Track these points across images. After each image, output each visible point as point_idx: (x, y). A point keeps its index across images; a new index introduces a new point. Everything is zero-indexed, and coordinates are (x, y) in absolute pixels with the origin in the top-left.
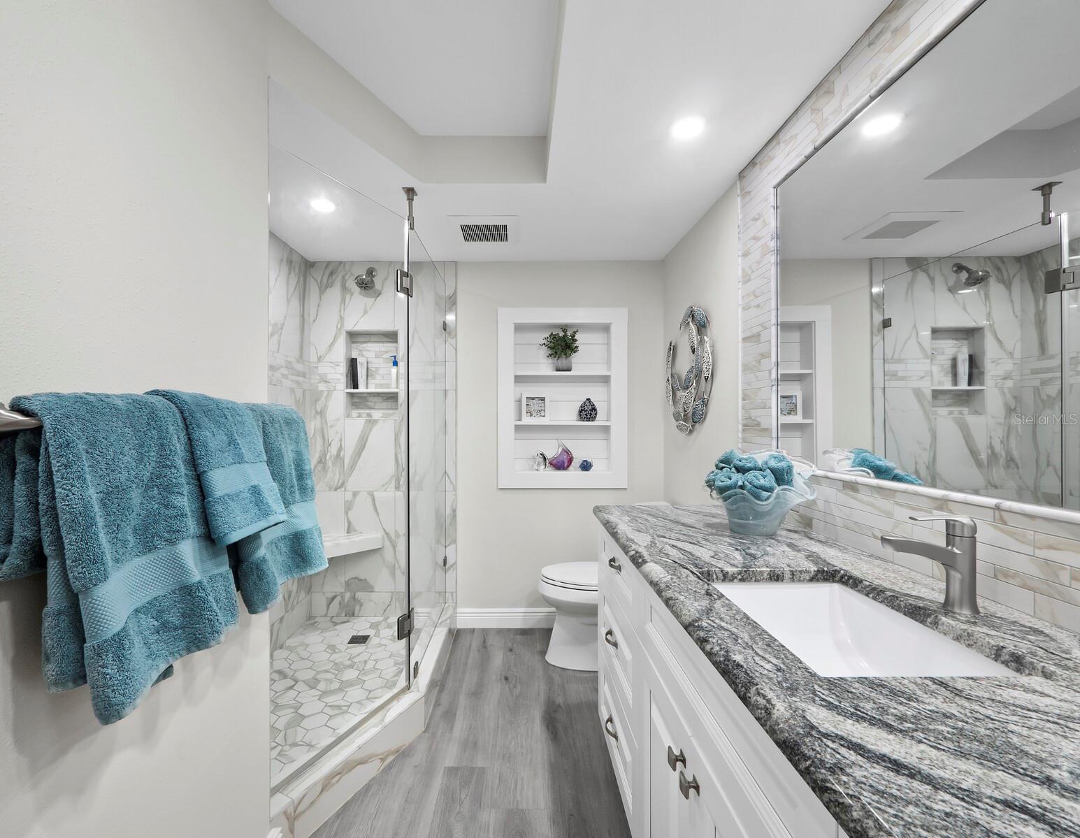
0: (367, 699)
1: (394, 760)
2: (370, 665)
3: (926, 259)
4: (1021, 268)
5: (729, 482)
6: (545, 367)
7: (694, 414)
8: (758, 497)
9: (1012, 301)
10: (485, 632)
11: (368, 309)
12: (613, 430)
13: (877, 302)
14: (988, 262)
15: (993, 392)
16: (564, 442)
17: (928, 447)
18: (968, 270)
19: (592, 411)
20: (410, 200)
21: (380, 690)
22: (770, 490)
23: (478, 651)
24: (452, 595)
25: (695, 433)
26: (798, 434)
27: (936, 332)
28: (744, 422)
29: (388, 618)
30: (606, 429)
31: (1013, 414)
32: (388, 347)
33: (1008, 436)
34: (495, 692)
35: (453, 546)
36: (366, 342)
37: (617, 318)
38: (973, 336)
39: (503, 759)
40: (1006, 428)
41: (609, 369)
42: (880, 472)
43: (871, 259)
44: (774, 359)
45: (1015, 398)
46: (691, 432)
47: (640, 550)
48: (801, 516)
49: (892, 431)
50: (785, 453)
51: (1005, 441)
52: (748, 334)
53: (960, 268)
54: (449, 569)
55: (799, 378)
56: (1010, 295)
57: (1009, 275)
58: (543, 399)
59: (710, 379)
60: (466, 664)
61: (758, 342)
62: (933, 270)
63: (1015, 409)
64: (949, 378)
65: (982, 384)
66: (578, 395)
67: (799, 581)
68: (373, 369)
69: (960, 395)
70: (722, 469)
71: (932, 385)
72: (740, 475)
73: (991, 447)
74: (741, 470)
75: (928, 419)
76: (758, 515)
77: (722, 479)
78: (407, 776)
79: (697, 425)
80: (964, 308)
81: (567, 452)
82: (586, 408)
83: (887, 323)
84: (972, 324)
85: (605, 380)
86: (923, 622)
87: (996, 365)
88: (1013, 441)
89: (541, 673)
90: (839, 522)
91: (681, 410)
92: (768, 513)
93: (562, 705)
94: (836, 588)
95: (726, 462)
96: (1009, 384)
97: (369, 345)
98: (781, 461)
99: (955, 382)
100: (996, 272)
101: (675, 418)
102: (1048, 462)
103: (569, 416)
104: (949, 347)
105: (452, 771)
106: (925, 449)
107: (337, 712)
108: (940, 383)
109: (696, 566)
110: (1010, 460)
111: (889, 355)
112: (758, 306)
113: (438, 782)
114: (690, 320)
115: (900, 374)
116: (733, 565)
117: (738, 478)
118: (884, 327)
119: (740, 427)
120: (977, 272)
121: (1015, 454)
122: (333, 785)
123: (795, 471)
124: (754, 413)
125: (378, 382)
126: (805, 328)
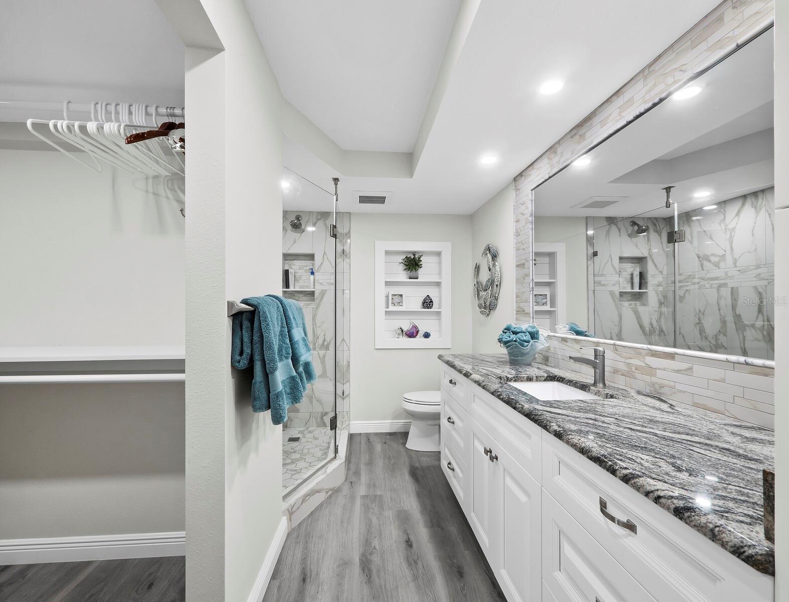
0: (310, 466)
1: (332, 493)
2: (305, 451)
3: (616, 218)
4: (666, 224)
5: (509, 339)
6: (402, 275)
7: (490, 305)
8: (523, 346)
9: (662, 243)
10: (368, 435)
11: (296, 240)
12: (443, 314)
13: (590, 240)
14: (649, 221)
15: (652, 293)
16: (414, 321)
17: (617, 324)
18: (638, 225)
19: (430, 303)
20: (336, 184)
21: (316, 462)
22: (528, 342)
23: (366, 444)
24: (347, 413)
25: (490, 316)
26: (548, 317)
27: (621, 258)
28: (517, 309)
29: (308, 428)
30: (438, 313)
31: (663, 306)
32: (307, 264)
33: (660, 318)
34: (380, 463)
35: (348, 384)
36: (294, 260)
37: (445, 248)
38: (642, 261)
39: (391, 490)
40: (659, 313)
41: (440, 278)
42: (578, 333)
43: (587, 217)
44: (531, 278)
45: (664, 297)
46: (488, 315)
47: (468, 370)
48: (544, 356)
49: (599, 315)
50: (536, 325)
51: (659, 321)
52: (518, 263)
53: (634, 223)
54: (345, 397)
55: (549, 284)
56: (661, 239)
57: (660, 228)
58: (401, 296)
59: (499, 286)
60: (360, 450)
61: (524, 268)
62: (620, 224)
63: (664, 303)
64: (629, 285)
65: (646, 289)
66: (423, 293)
67: (540, 381)
68: (298, 276)
69: (635, 295)
70: (505, 333)
71: (620, 289)
72: (514, 335)
73: (651, 324)
74: (515, 333)
75: (617, 308)
76: (523, 354)
77: (506, 338)
78: (341, 500)
79: (492, 311)
80: (636, 246)
81: (415, 327)
82: (427, 301)
83: (595, 254)
84: (640, 255)
85: (438, 284)
86: (585, 391)
87: (653, 279)
88: (663, 320)
89: (404, 454)
90: (560, 357)
91: (483, 302)
92: (527, 354)
93: (419, 467)
94: (556, 383)
95: (508, 329)
96: (661, 289)
97: (295, 261)
98: (534, 328)
99: (632, 288)
100: (653, 226)
101: (479, 307)
102: (680, 332)
103: (417, 306)
104: (629, 268)
105: (364, 497)
106: (616, 325)
107: (295, 472)
108: (624, 288)
109: (495, 375)
110: (662, 331)
111: (596, 272)
112: (524, 249)
113: (358, 502)
114: (488, 252)
115: (602, 283)
116: (511, 375)
117: (513, 337)
118: (594, 256)
119: (515, 312)
120: (642, 227)
121: (664, 329)
122: (307, 501)
123: (540, 333)
124: (522, 305)
125: (300, 284)
126: (551, 255)
